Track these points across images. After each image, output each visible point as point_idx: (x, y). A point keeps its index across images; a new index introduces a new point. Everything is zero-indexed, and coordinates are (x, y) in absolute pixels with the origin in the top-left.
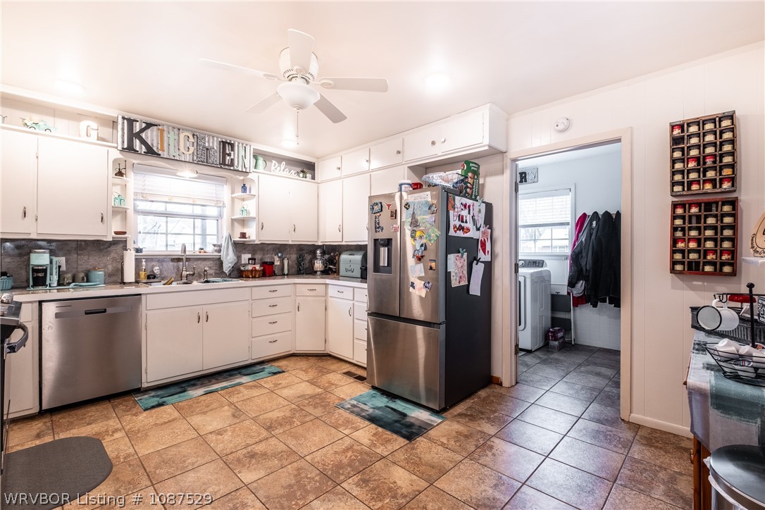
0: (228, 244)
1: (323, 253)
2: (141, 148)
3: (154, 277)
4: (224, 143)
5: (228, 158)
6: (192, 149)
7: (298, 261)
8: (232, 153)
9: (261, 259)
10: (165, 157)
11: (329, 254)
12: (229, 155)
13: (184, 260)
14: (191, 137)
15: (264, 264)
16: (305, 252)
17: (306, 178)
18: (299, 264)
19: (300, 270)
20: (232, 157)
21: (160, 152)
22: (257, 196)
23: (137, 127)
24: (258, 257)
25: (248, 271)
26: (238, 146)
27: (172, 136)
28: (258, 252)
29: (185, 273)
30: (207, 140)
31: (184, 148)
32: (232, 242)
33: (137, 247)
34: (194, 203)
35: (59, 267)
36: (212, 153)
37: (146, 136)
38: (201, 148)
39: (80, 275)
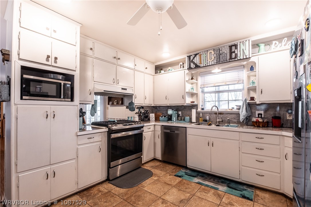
0: (244, 104)
2: (193, 66)
3: (206, 121)
4: (231, 47)
5: (233, 54)
6: (213, 57)
8: (236, 50)
10: (202, 66)
12: (234, 52)
13: (218, 114)
14: (212, 51)
15: (273, 118)
20: (236, 53)
21: (200, 65)
22: (257, 71)
23: (192, 58)
25: (253, 122)
26: (240, 45)
27: (204, 55)
29: (218, 120)
30: (221, 49)
31: (210, 58)
32: (247, 103)
33: (202, 108)
34: (225, 84)
35: (180, 115)
36: (223, 55)
37: (195, 60)
38: (217, 55)
39: (183, 118)
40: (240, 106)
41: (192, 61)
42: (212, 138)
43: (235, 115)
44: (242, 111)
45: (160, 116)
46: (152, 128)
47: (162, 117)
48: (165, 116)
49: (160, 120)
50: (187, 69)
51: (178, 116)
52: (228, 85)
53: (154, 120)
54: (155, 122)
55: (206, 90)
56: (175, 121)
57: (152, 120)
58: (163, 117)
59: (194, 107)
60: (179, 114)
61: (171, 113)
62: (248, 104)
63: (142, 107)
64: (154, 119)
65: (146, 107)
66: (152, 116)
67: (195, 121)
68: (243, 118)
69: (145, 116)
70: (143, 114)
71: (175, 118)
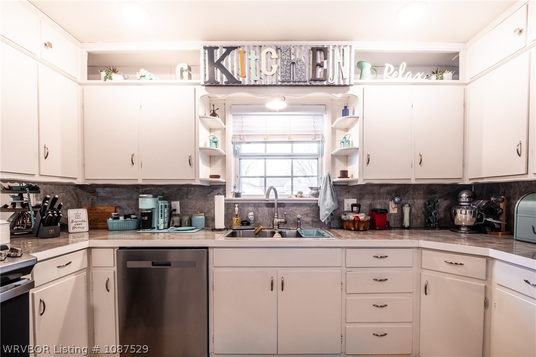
0: (326, 185)
1: (473, 198)
2: (222, 79)
3: (248, 224)
4: (315, 50)
5: (319, 70)
6: (275, 67)
7: (426, 209)
8: (325, 62)
9: (370, 205)
10: (246, 83)
11: (488, 198)
12: (321, 66)
13: (276, 205)
14: (274, 51)
15: (373, 212)
16: (438, 195)
17: (442, 78)
18: (427, 213)
19: (429, 222)
20: (325, 67)
21: (241, 79)
22: (361, 118)
23: (218, 55)
24: (366, 203)
25: (348, 221)
26: (333, 51)
27: (253, 56)
28: (367, 196)
29: (276, 220)
30: (292, 51)
31: (267, 68)
32: (331, 183)
33: (237, 191)
34: (290, 140)
35: (175, 210)
36: (299, 67)
37: (227, 63)
38: (285, 63)
39: (186, 218)
40: (317, 189)
41: (219, 65)
42: (280, 270)
43: (308, 208)
44: (325, 199)
45: (109, 215)
46: (79, 261)
47: (118, 218)
48: (126, 217)
49: (110, 227)
50: (203, 83)
51: (171, 212)
52: (292, 142)
53: (86, 228)
54: (91, 236)
55: (245, 149)
56: (162, 227)
57: (76, 230)
58: (122, 218)
59: (216, 189)
60: (173, 207)
61: (150, 207)
62: (334, 185)
63: (34, 188)
64: (85, 226)
65: (52, 187)
66: (78, 216)
67: (223, 227)
68: (327, 214)
69: (42, 221)
70: (35, 212)
71: (161, 221)
